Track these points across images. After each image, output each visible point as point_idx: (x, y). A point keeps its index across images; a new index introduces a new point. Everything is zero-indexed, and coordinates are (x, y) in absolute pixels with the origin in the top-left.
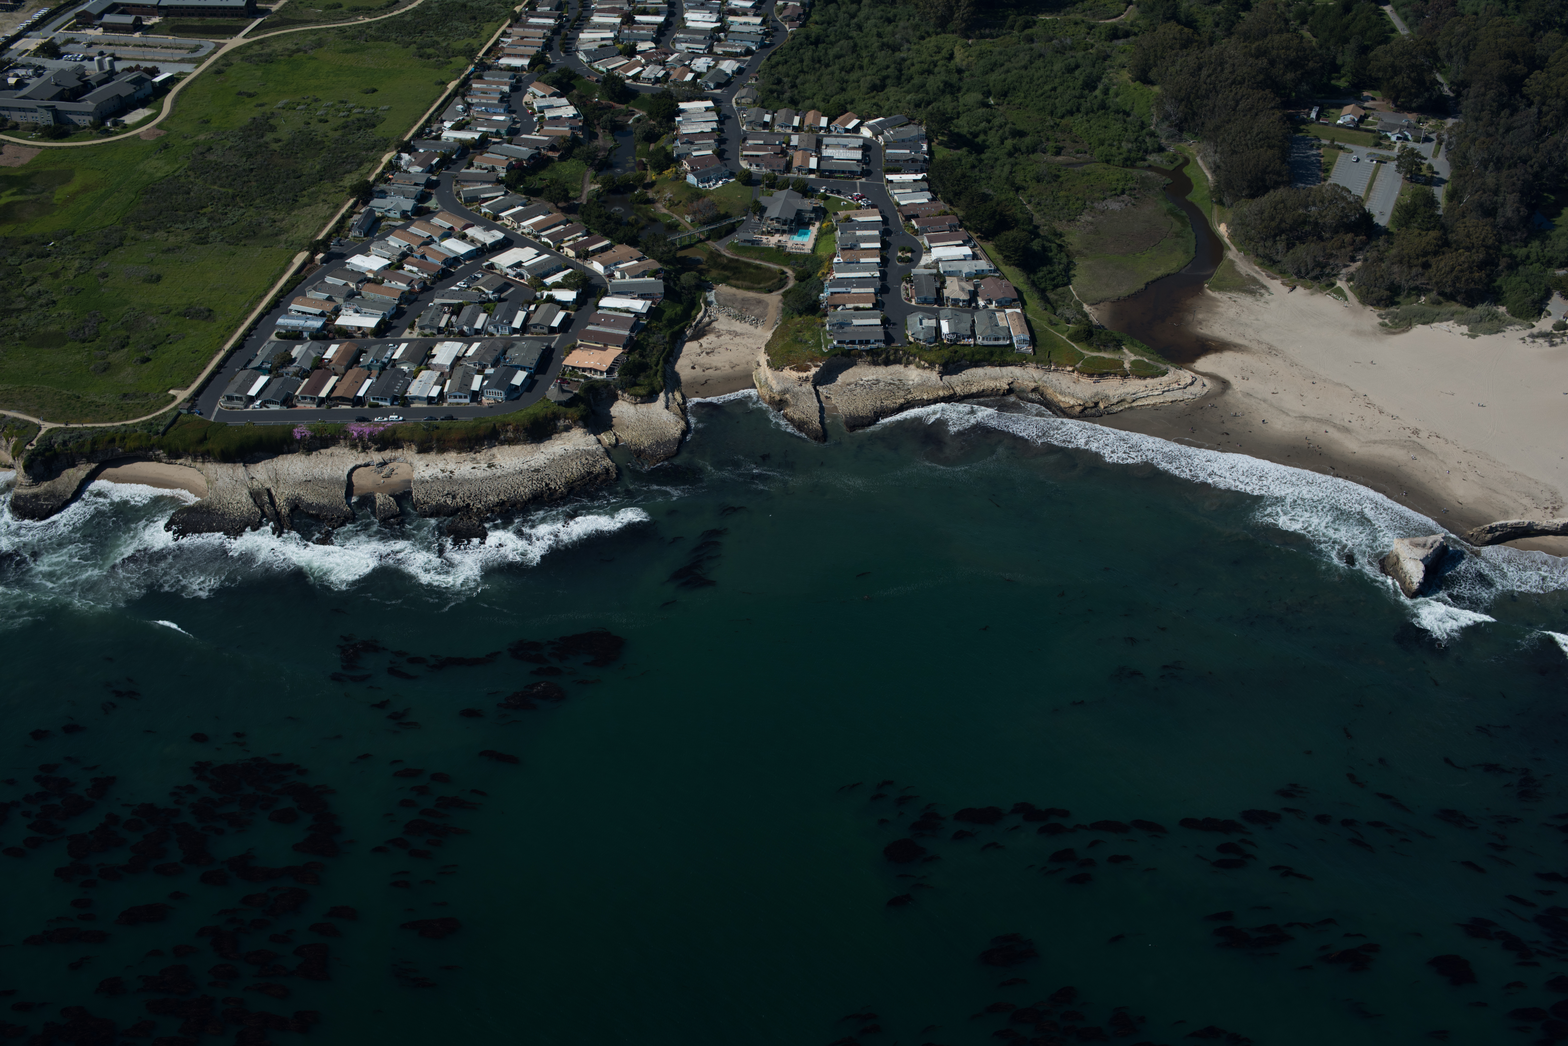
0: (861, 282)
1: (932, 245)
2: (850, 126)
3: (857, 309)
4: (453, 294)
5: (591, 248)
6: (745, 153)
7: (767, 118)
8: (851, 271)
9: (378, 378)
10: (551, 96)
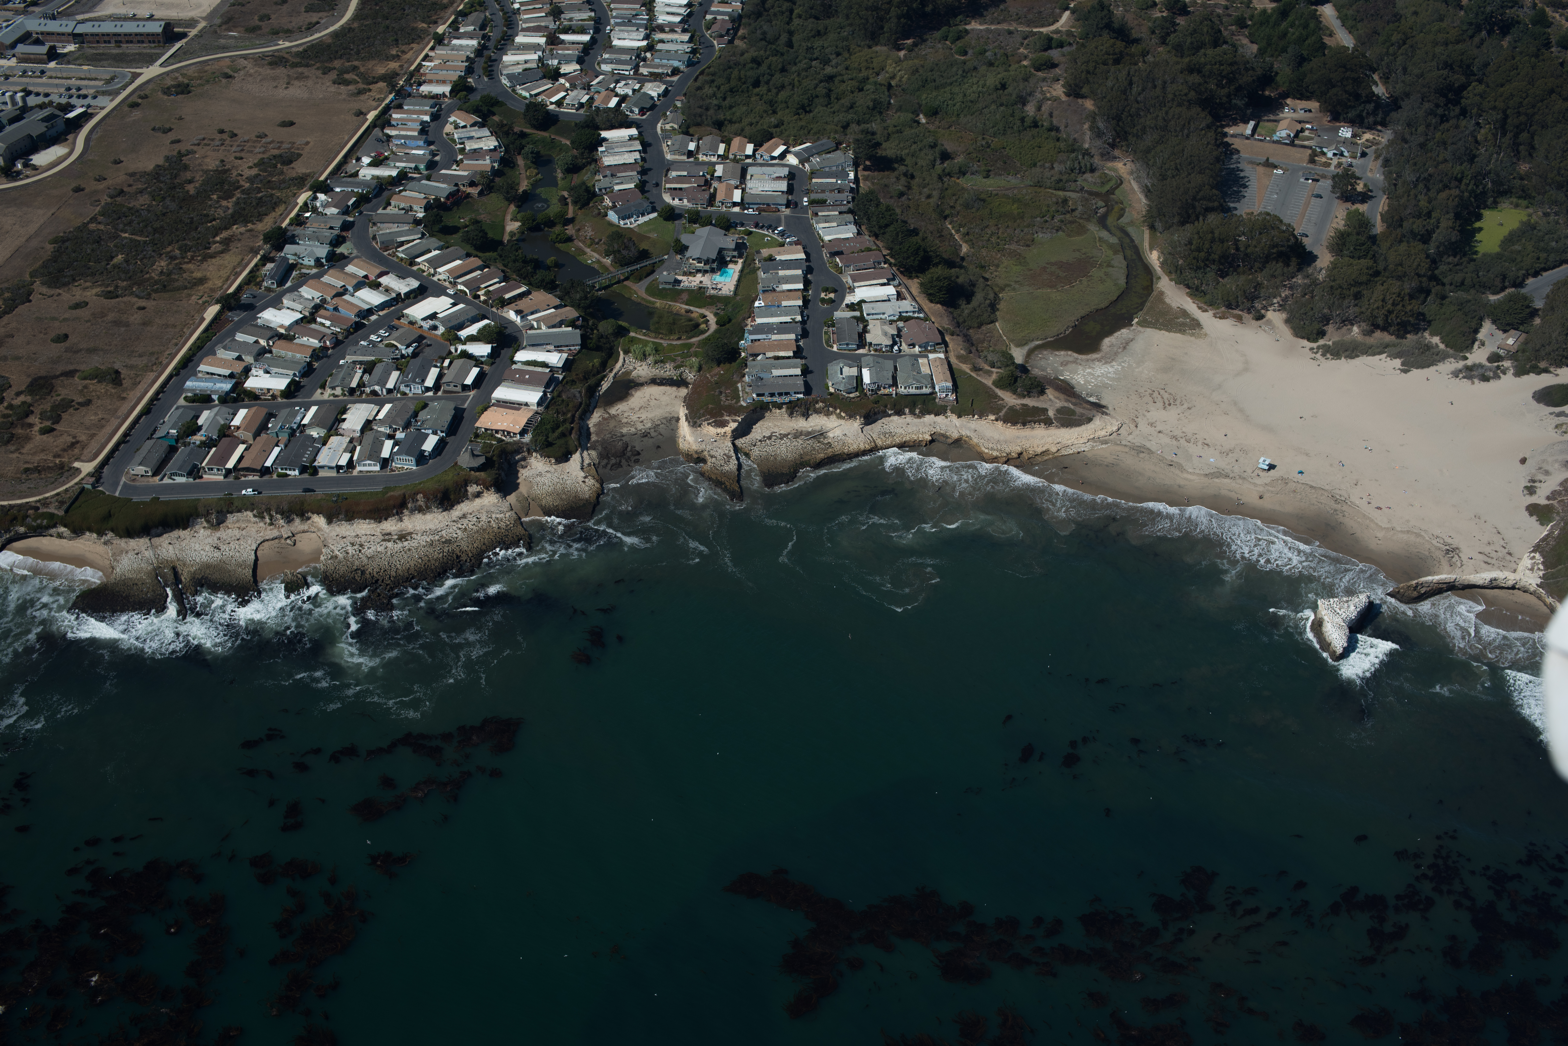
0: (782, 328)
1: (856, 284)
2: (776, 153)
3: (777, 358)
4: (365, 351)
5: (507, 296)
6: (668, 186)
7: (692, 146)
8: (772, 316)
9: (286, 446)
10: (472, 125)
